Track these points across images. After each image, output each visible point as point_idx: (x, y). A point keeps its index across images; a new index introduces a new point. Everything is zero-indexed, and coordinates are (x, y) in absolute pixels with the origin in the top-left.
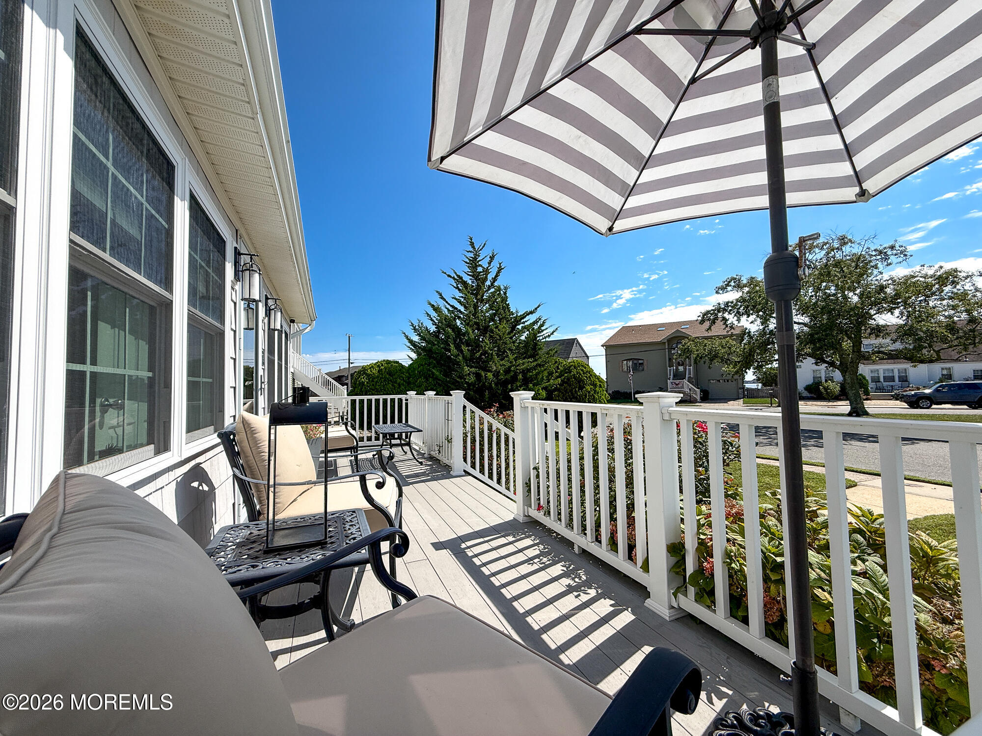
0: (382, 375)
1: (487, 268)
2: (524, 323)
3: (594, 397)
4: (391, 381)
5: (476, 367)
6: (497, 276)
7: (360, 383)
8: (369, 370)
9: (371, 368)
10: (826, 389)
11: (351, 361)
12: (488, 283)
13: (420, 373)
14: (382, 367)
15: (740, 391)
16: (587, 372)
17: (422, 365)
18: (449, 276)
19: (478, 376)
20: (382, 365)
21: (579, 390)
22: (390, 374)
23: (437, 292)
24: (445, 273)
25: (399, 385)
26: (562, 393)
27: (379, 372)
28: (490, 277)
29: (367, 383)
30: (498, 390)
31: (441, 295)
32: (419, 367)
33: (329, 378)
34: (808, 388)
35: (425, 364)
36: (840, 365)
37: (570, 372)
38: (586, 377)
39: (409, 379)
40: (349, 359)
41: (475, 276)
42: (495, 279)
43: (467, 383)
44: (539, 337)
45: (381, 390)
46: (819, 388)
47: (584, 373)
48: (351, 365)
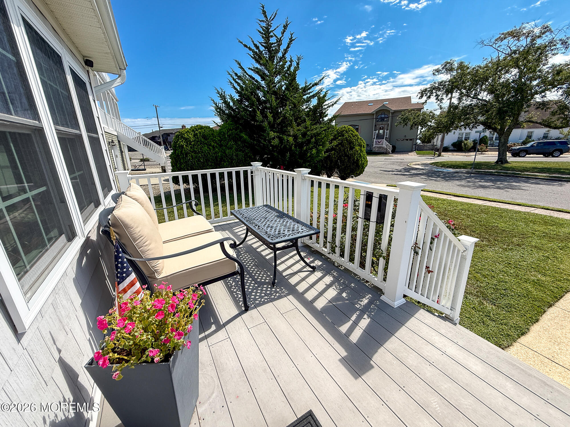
0: (198, 139)
1: (281, 38)
2: (310, 93)
3: (360, 155)
4: (206, 144)
5: (277, 132)
6: (288, 47)
7: (179, 146)
8: (186, 135)
9: (187, 132)
10: (465, 145)
11: (160, 126)
12: (280, 55)
13: (229, 137)
14: (197, 132)
15: (414, 146)
16: (355, 135)
17: (230, 130)
18: (245, 46)
19: (281, 140)
20: (197, 130)
21: (350, 150)
22: (204, 137)
23: (237, 61)
24: (242, 43)
25: (213, 147)
26: (337, 152)
27: (194, 136)
28: (283, 48)
29: (186, 146)
30: (297, 151)
31: (240, 65)
32: (228, 132)
33: (146, 139)
34: (454, 145)
35: (233, 129)
36: (500, 130)
37: (343, 136)
38: (355, 139)
39: (220, 142)
40: (159, 124)
41: (268, 47)
42: (286, 51)
43: (272, 146)
44: (324, 105)
45: (199, 152)
46: (462, 144)
47: (353, 137)
48: (161, 129)
